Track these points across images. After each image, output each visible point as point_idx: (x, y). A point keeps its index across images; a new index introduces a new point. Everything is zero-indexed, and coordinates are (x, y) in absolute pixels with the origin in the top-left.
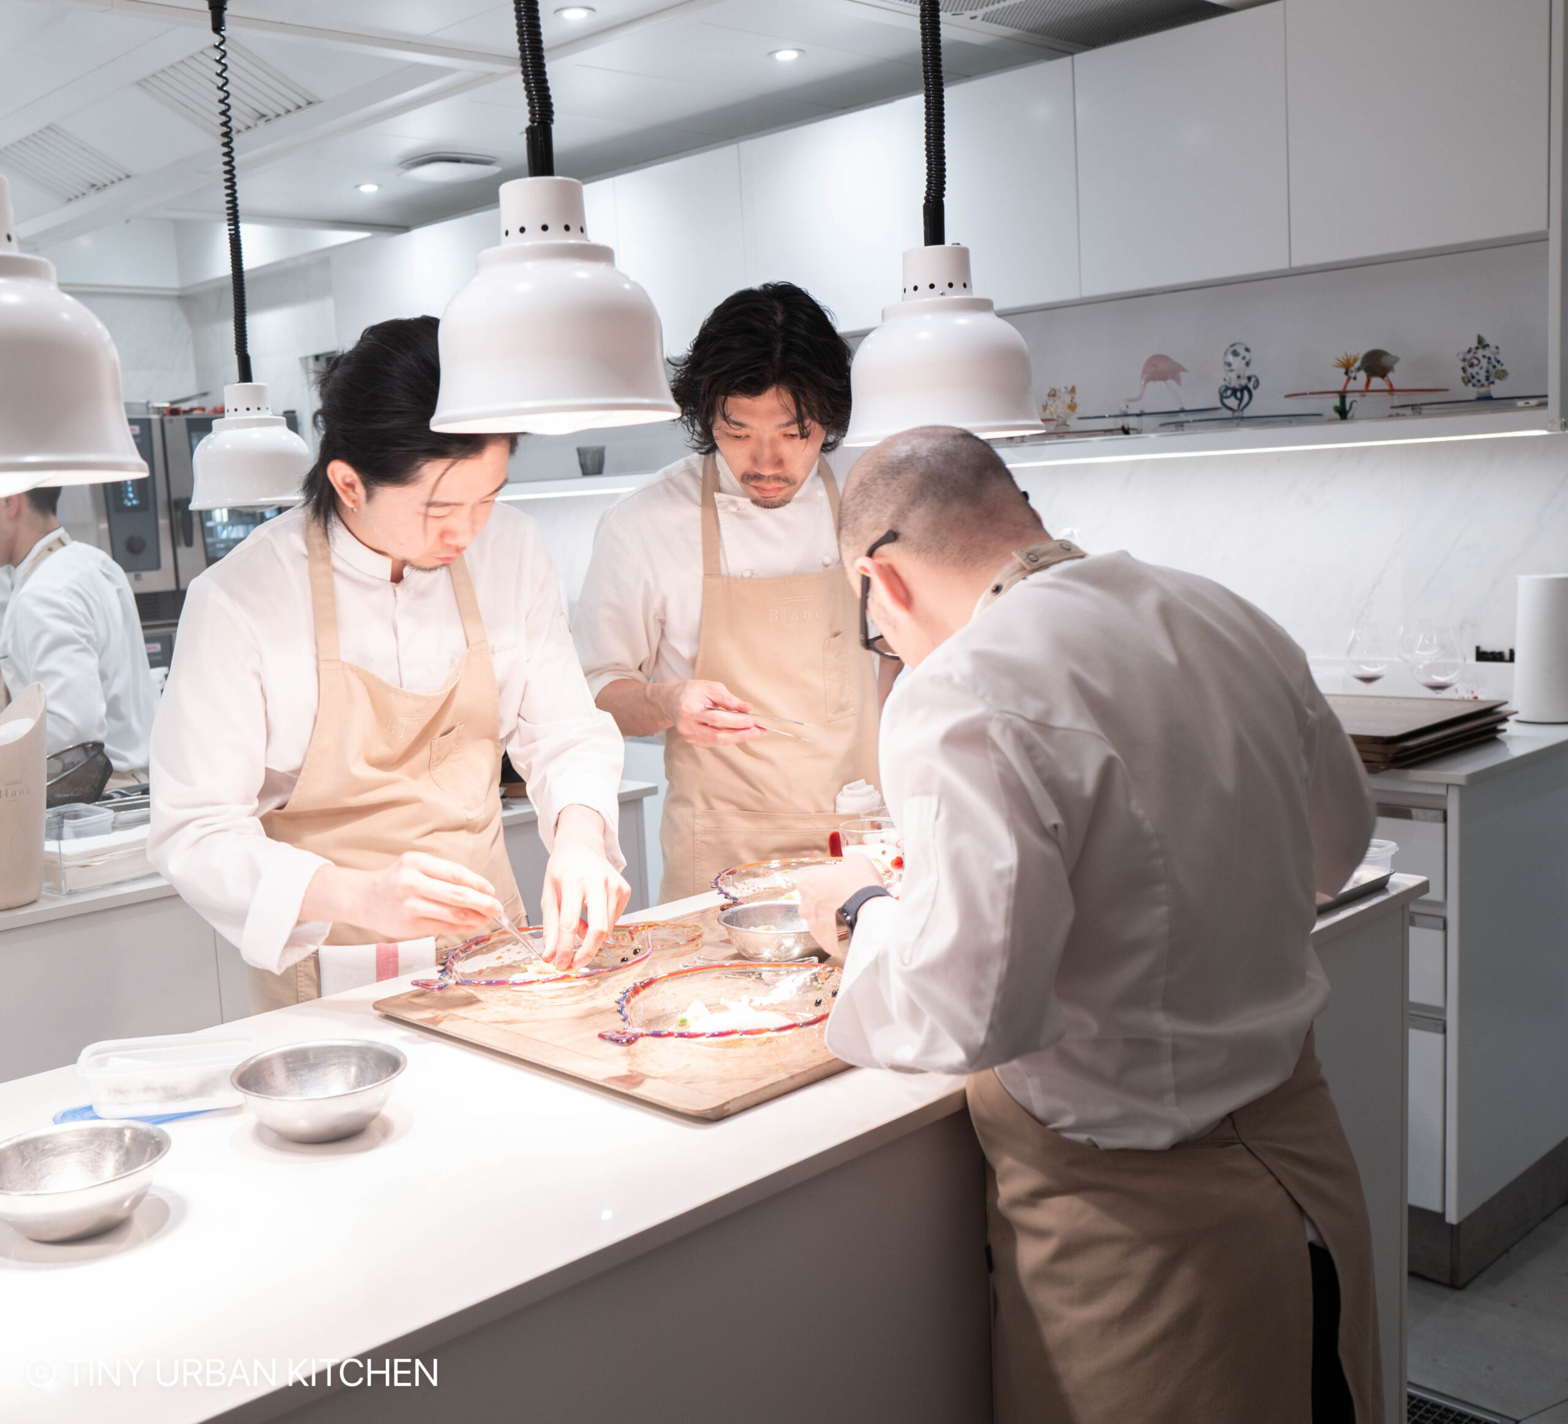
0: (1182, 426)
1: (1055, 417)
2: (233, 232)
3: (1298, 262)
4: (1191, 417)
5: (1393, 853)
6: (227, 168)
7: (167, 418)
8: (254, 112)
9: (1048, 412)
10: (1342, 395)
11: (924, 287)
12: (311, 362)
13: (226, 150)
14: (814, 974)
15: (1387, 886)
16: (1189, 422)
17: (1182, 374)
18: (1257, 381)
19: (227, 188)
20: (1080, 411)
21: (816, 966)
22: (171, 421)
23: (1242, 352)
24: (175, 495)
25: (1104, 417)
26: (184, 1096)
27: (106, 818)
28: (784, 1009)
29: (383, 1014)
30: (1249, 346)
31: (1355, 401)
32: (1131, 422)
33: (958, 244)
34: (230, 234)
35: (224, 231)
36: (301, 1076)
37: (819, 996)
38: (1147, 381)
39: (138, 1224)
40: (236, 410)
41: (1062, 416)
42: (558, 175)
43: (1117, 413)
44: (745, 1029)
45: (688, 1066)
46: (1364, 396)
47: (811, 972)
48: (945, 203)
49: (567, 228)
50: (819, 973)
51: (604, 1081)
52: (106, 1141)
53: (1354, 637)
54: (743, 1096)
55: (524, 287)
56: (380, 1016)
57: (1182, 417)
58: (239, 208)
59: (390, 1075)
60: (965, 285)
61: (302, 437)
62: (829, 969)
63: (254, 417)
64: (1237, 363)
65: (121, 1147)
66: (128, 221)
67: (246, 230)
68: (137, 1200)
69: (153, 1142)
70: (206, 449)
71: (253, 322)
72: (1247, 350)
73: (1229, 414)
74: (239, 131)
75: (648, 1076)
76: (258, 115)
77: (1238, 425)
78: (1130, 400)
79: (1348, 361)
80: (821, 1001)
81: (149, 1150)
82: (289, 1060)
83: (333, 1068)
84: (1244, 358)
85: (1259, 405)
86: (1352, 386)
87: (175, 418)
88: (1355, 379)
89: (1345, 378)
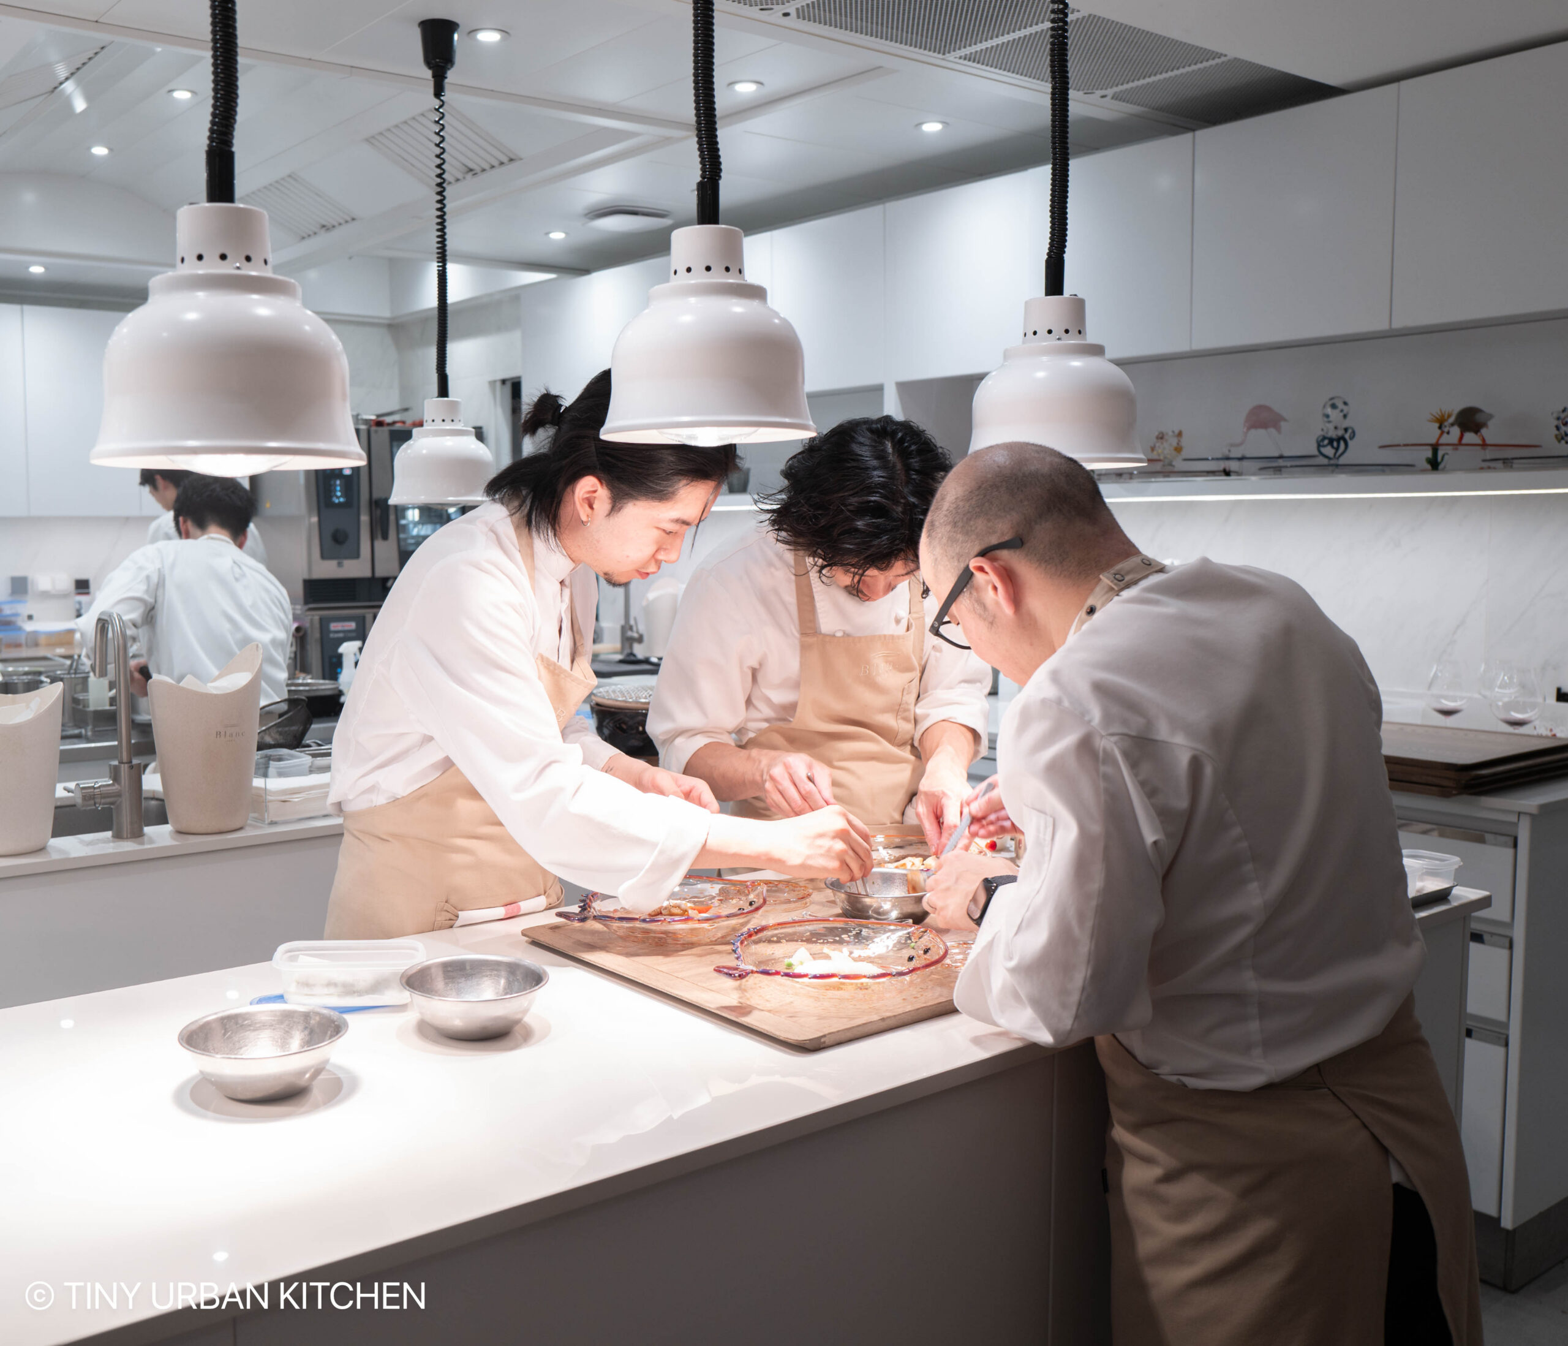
0: (1280, 471)
1: (1162, 458)
2: (441, 268)
3: (1398, 323)
4: (1289, 464)
5: (1456, 866)
6: (439, 213)
7: (373, 429)
8: (464, 167)
9: (1155, 453)
10: (1435, 448)
11: (1042, 332)
12: (498, 384)
13: (439, 198)
14: (908, 933)
15: (1449, 898)
16: (1286, 467)
17: (1283, 424)
18: (1354, 433)
19: (438, 230)
20: (1185, 454)
21: (911, 927)
22: (376, 432)
23: (1341, 406)
24: (375, 496)
25: (1207, 459)
26: (360, 993)
27: (304, 762)
28: (880, 962)
29: (530, 940)
30: (1347, 400)
31: (1447, 454)
32: (1233, 465)
33: (1076, 295)
34: (438, 270)
35: (434, 268)
36: (458, 983)
37: (912, 953)
38: (1249, 428)
39: (316, 1093)
40: (433, 421)
41: (1169, 456)
42: (722, 224)
43: (1220, 456)
44: (843, 974)
45: (792, 1002)
46: (1457, 449)
47: (905, 932)
48: (1065, 259)
49: (727, 269)
50: (914, 933)
51: (718, 1009)
52: (294, 1022)
53: (1435, 673)
54: (838, 1031)
55: (687, 319)
56: (526, 942)
57: (1281, 462)
58: (447, 248)
59: (534, 987)
60: (1080, 332)
61: (487, 446)
62: (922, 930)
63: (448, 428)
64: (1335, 415)
65: (306, 1028)
66: (350, 258)
67: (451, 268)
68: (318, 1071)
69: (333, 1025)
70: (405, 454)
71: (452, 348)
72: (1345, 403)
73: (1325, 461)
74: (450, 183)
75: (756, 1008)
76: (466, 169)
77: (1333, 472)
78: (1232, 445)
79: (1443, 416)
80: (913, 957)
81: (329, 1032)
82: (449, 969)
83: (485, 979)
84: (1342, 411)
85: (1354, 454)
86: (1445, 439)
87: (380, 429)
88: (1448, 433)
89: (1439, 432)
